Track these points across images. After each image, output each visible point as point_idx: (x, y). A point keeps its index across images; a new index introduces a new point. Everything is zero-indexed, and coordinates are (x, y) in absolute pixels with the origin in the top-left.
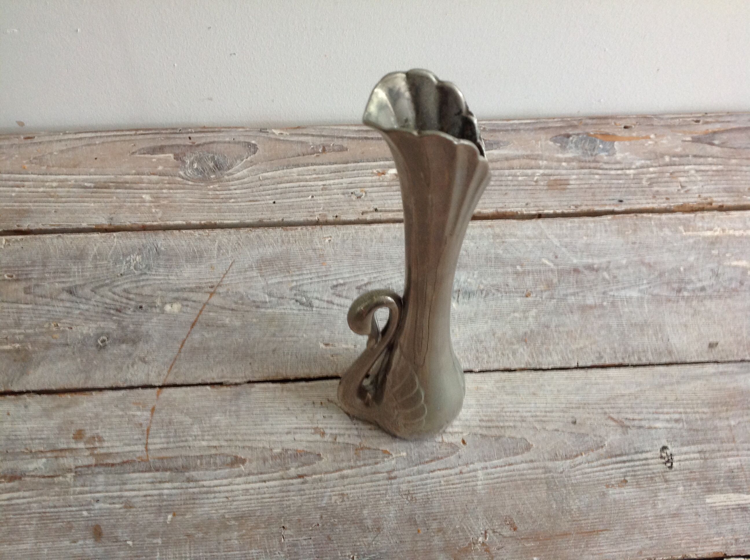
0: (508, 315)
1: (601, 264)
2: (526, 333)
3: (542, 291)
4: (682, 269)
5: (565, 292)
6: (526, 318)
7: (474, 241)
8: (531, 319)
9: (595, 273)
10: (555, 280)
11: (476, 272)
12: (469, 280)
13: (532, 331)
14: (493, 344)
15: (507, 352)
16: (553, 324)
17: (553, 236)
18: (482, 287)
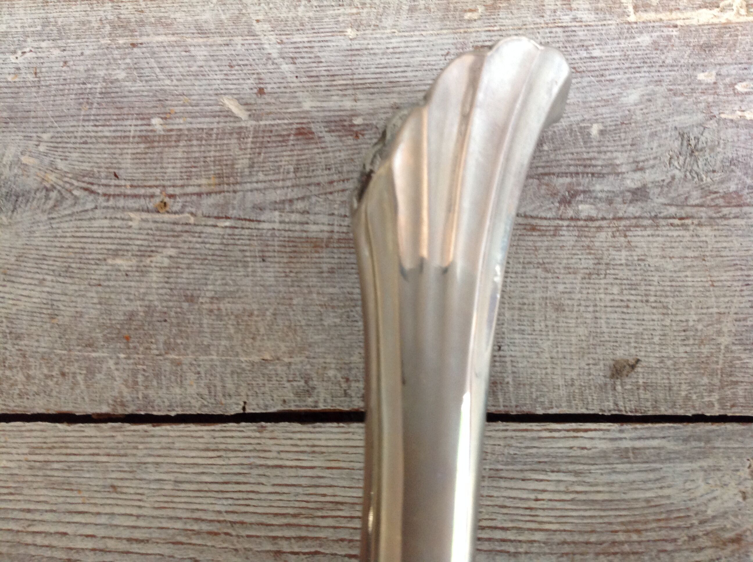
0: (98, 262)
1: (373, 114)
2: (131, 316)
3: (199, 195)
4: (595, 130)
5: (258, 198)
6: (143, 271)
7: (60, 43)
8: (154, 276)
9: (350, 141)
10: (242, 163)
11: (46, 137)
12: (25, 159)
13: (149, 310)
14: (45, 344)
15: (74, 368)
16: (209, 291)
17: (267, 26)
18: (52, 178)
